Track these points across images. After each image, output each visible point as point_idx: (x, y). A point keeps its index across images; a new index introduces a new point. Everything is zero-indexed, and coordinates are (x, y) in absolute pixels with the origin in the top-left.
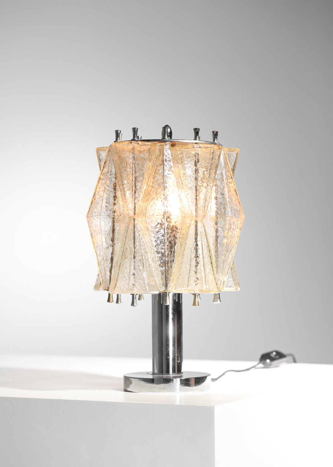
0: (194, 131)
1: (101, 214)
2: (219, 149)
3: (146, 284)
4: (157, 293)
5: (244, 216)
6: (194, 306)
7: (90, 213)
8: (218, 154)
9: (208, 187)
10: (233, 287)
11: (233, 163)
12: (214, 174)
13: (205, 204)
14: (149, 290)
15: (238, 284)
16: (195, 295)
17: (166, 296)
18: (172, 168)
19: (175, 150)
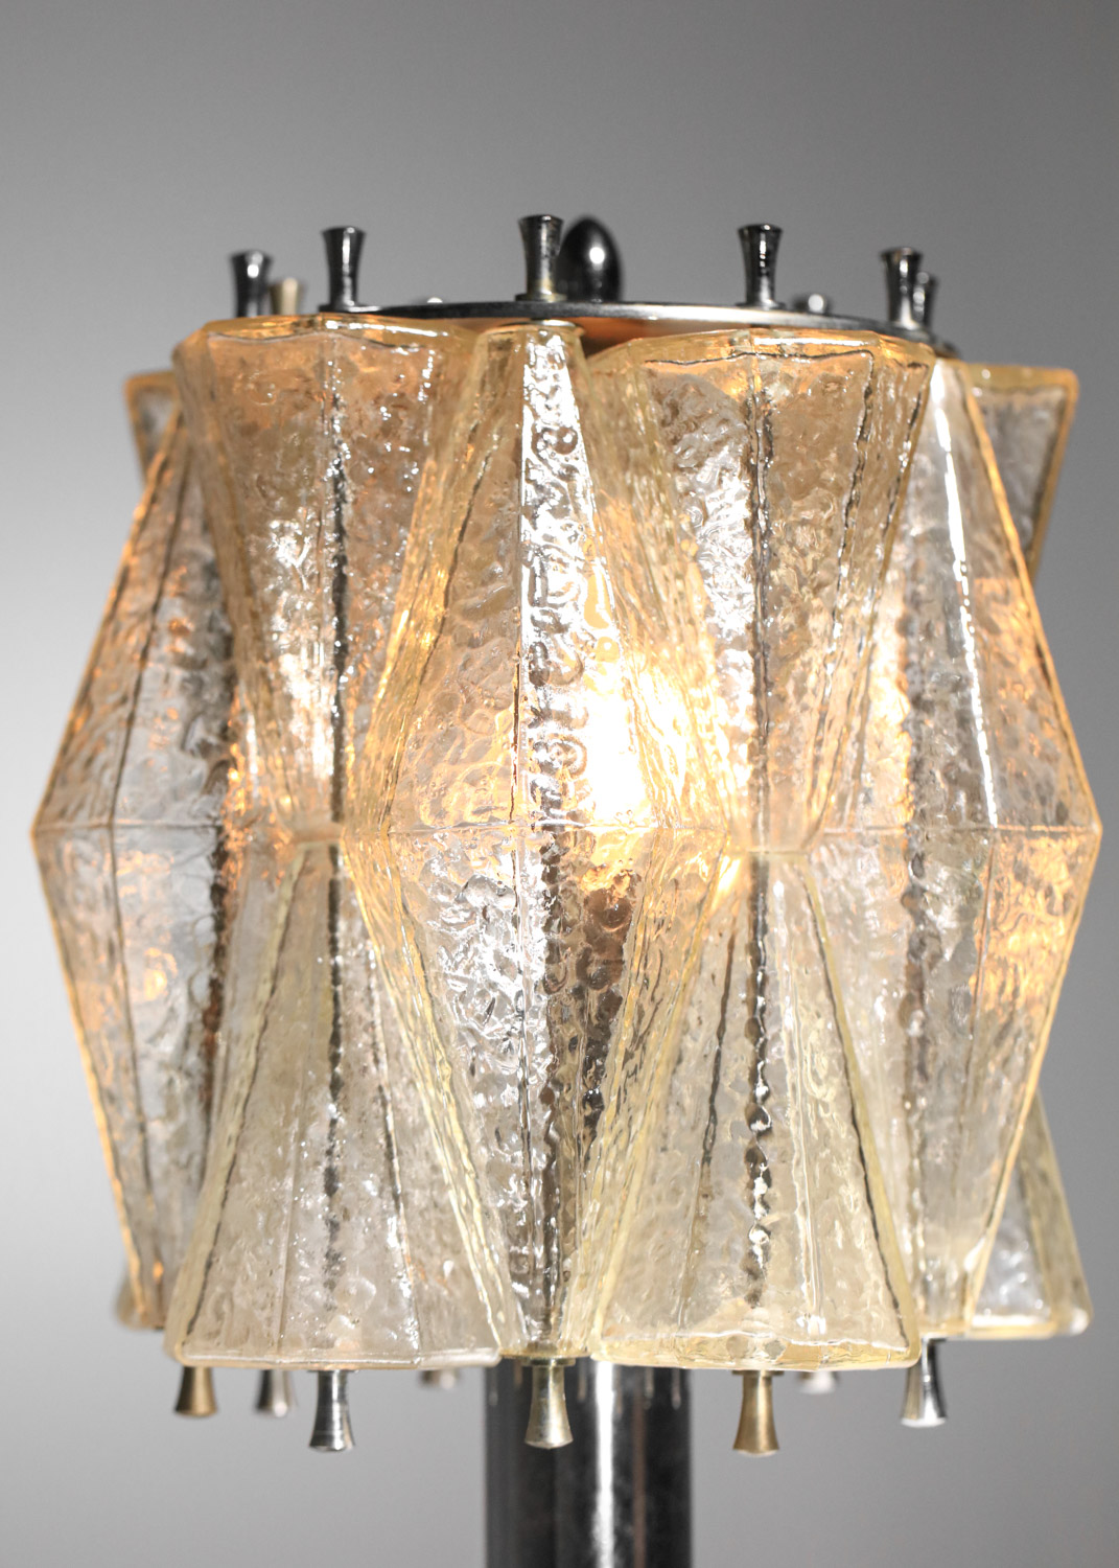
0: (743, 246)
1: (119, 821)
2: (914, 365)
3: (404, 1305)
4: (489, 1357)
5: (1097, 828)
6: (743, 1453)
7: (54, 808)
8: (904, 402)
9: (838, 626)
10: (1027, 1311)
11: (1033, 470)
12: (878, 536)
13: (819, 744)
14: (421, 1342)
15: (1076, 1284)
16: (750, 1378)
17: (544, 1384)
18: (574, 498)
19: (610, 375)
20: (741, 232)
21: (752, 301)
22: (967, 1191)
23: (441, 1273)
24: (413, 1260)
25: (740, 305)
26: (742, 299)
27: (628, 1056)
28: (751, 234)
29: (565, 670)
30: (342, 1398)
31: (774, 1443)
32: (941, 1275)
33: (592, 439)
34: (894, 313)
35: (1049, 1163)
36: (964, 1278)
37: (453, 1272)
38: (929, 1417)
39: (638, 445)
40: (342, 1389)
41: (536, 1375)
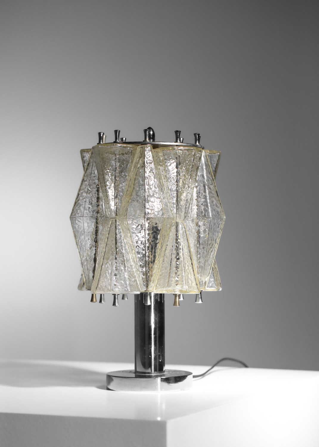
0: (175, 134)
1: (84, 216)
2: (200, 151)
3: (128, 285)
4: (139, 293)
5: (225, 217)
7: (73, 214)
8: (199, 156)
9: (189, 188)
10: (214, 287)
11: (215, 165)
12: (195, 175)
13: (186, 205)
14: (130, 290)
15: (220, 284)
16: (176, 295)
17: (147, 296)
18: (152, 170)
19: (157, 152)
20: (175, 131)
21: (176, 142)
22: (206, 270)
23: (132, 280)
24: (129, 279)
25: (175, 142)
26: (175, 141)
27: (160, 249)
28: (177, 132)
29: (152, 194)
30: (117, 298)
31: (179, 305)
32: (202, 282)
33: (154, 161)
34: (196, 143)
35: (216, 266)
36: (205, 282)
37: (134, 280)
38: (200, 302)
39: (161, 162)
40: (117, 297)
41: (146, 295)
